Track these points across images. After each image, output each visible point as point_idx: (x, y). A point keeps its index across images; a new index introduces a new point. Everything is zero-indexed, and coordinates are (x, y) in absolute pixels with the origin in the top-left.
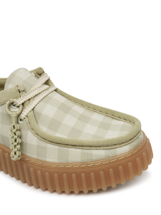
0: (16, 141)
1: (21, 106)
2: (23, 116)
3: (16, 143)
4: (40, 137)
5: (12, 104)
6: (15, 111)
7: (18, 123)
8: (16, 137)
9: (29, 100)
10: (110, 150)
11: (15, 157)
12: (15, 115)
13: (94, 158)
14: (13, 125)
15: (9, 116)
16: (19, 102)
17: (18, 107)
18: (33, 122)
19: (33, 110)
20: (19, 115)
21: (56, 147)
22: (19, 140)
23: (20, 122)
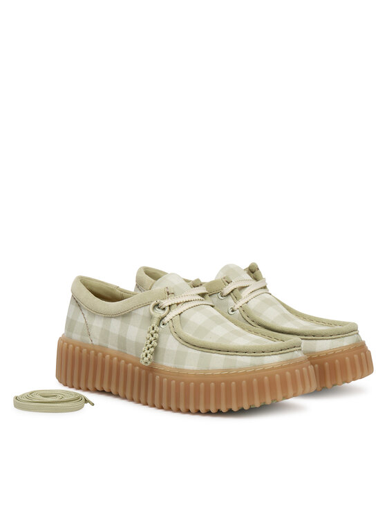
0: (151, 343)
1: (167, 309)
2: (166, 320)
3: (150, 345)
4: (183, 340)
5: (157, 305)
6: (159, 313)
7: (159, 326)
8: (153, 338)
9: (178, 304)
10: (257, 358)
11: (145, 358)
12: (158, 316)
13: (238, 366)
14: (152, 325)
15: (151, 317)
16: (166, 303)
17: (164, 309)
18: (177, 325)
19: (180, 314)
20: (163, 318)
21: (198, 353)
22: (154, 343)
23: (161, 326)
